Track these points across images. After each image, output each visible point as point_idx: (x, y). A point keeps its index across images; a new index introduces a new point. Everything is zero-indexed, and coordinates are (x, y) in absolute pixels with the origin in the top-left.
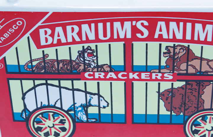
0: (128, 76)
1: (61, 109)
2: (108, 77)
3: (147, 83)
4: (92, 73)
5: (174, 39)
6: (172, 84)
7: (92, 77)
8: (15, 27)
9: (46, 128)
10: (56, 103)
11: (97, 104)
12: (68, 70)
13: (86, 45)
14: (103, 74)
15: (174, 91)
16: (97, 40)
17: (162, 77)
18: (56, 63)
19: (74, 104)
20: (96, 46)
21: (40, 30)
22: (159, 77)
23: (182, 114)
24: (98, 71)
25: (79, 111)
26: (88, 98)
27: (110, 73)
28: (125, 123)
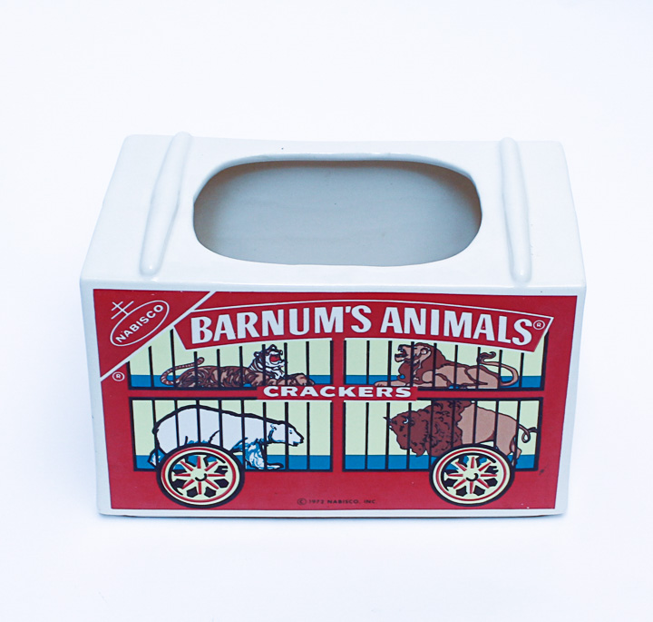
0: (336, 392)
1: (221, 448)
2: (303, 394)
3: (368, 404)
4: (276, 388)
5: (413, 335)
6: (410, 404)
7: (276, 395)
8: (151, 314)
9: (192, 481)
10: (211, 438)
11: (284, 439)
12: (235, 383)
13: (268, 344)
14: (295, 389)
15: (413, 415)
16: (287, 335)
17: (394, 393)
18: (215, 373)
19: (244, 438)
20: (286, 344)
21: (193, 319)
22: (388, 394)
23: (426, 453)
24: (286, 385)
25: (252, 451)
26: (269, 429)
27: (307, 388)
28: (331, 470)
